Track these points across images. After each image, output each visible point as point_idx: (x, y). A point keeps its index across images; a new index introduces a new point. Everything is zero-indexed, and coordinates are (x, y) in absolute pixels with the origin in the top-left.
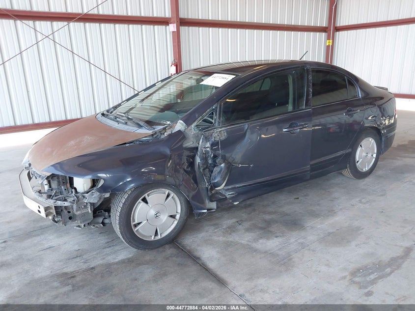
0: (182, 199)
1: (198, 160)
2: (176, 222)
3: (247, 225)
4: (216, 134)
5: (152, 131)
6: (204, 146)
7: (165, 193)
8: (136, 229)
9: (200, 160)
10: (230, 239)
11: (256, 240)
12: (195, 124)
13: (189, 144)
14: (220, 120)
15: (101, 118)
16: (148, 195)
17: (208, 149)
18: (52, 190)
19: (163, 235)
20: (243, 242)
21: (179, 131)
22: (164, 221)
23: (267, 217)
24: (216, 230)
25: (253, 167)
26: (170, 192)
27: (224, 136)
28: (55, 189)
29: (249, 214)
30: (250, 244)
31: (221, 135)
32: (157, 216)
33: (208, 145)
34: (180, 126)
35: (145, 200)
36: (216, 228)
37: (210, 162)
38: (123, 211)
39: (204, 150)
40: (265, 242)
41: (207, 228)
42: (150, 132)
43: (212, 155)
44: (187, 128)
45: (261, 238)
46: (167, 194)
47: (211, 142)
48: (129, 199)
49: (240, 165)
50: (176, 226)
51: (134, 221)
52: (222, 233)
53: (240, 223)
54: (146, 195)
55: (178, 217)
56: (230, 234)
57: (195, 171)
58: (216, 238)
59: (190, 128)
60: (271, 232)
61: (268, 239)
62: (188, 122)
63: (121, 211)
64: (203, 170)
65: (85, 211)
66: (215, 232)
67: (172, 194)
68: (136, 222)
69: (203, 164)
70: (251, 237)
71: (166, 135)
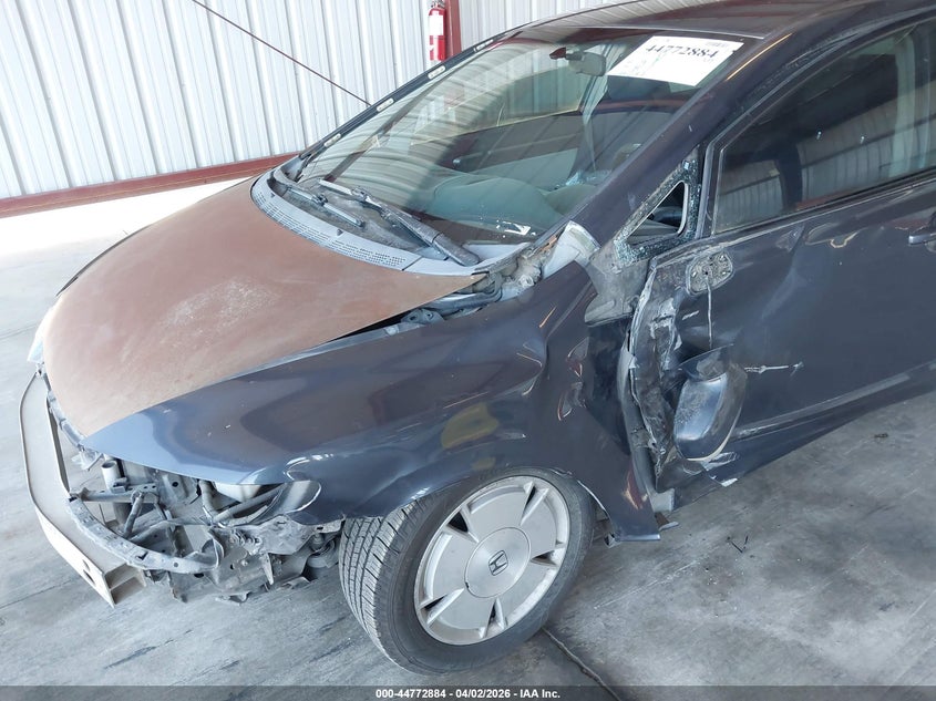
0: (577, 500)
1: (628, 362)
2: (552, 573)
3: (763, 551)
4: (699, 269)
5: (472, 269)
6: (657, 313)
7: (521, 489)
8: (430, 620)
9: (636, 363)
10: (731, 619)
11: (820, 623)
12: (625, 232)
13: (604, 310)
14: (711, 215)
15: (270, 200)
16: (470, 507)
17: (668, 323)
18: (128, 486)
19: (515, 618)
20: (778, 631)
21: (573, 266)
22: (516, 579)
23: (821, 517)
24: (670, 578)
25: (800, 369)
26: (539, 482)
27: (725, 271)
28: (141, 481)
29: (756, 503)
30: (805, 642)
31: (715, 271)
32: (497, 568)
33: (669, 308)
34: (572, 244)
35: (459, 525)
36: (669, 569)
37: (667, 363)
38: (389, 575)
39: (653, 327)
40: (852, 631)
41: (636, 567)
42: (467, 273)
43: (679, 344)
44: (599, 251)
45: (834, 611)
46: (528, 491)
47: (679, 298)
48: (409, 529)
49: (764, 368)
50: (555, 583)
51: (424, 595)
52: (693, 591)
53: (737, 541)
54: (462, 508)
55: (558, 555)
56: (724, 597)
57: (618, 403)
58: (681, 614)
59: (607, 249)
60: (855, 583)
61: (859, 616)
62: (601, 226)
63: (382, 573)
64: (643, 393)
65: (253, 576)
66: (670, 587)
67: (545, 490)
68: (431, 598)
69: (645, 375)
70: (796, 611)
71: (525, 285)
